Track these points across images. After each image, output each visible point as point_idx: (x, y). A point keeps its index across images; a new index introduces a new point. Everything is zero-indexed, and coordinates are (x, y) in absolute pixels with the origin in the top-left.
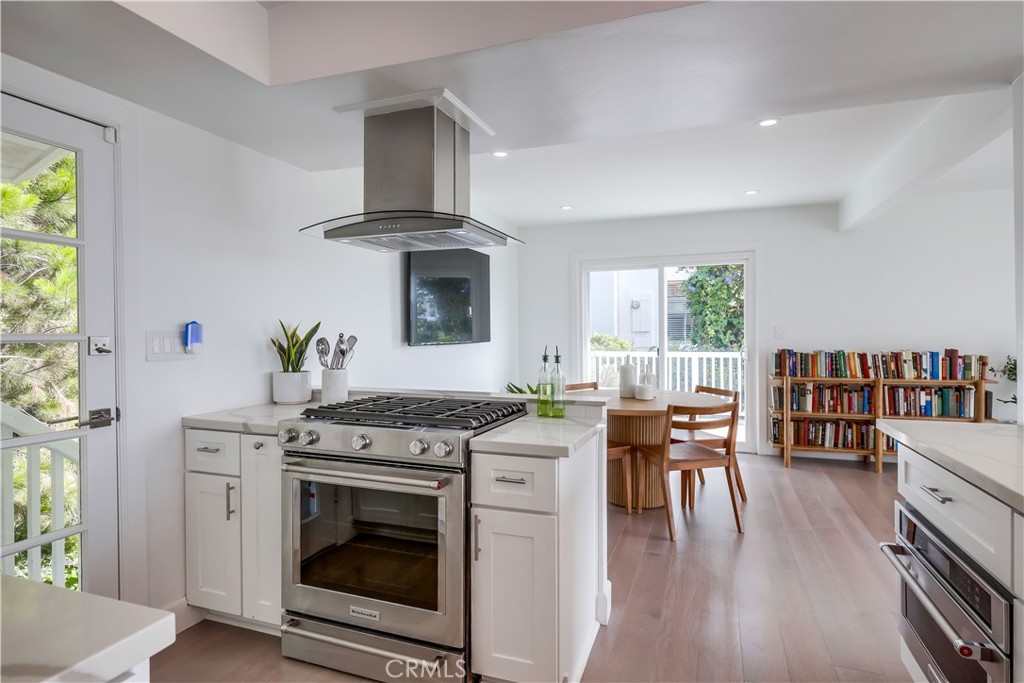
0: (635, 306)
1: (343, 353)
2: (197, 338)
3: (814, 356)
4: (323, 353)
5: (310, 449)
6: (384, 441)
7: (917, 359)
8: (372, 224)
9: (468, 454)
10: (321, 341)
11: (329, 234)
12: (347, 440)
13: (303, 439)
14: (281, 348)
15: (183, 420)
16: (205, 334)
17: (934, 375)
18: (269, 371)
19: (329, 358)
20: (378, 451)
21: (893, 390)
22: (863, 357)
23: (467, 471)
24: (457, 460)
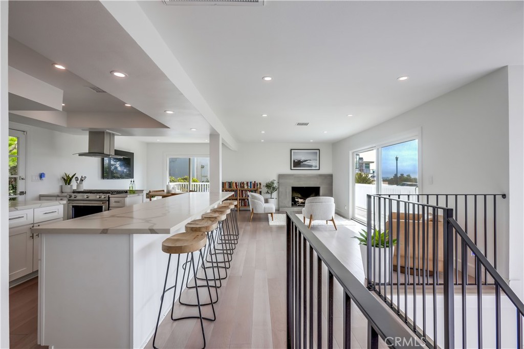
0: (203, 167)
1: (82, 180)
2: (44, 177)
3: (225, 183)
4: (77, 180)
5: (75, 199)
6: (92, 196)
7: (247, 183)
8: (91, 154)
9: (109, 198)
10: (76, 178)
11: (79, 155)
12: (83, 196)
13: (73, 196)
14: (64, 179)
15: (40, 195)
16: (46, 176)
17: (251, 187)
18: (61, 184)
19: (78, 182)
20: (90, 198)
21: (242, 191)
22: (236, 183)
23: (109, 201)
24: (107, 199)
